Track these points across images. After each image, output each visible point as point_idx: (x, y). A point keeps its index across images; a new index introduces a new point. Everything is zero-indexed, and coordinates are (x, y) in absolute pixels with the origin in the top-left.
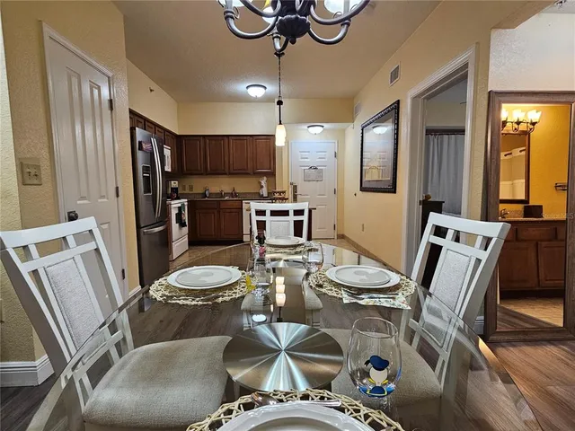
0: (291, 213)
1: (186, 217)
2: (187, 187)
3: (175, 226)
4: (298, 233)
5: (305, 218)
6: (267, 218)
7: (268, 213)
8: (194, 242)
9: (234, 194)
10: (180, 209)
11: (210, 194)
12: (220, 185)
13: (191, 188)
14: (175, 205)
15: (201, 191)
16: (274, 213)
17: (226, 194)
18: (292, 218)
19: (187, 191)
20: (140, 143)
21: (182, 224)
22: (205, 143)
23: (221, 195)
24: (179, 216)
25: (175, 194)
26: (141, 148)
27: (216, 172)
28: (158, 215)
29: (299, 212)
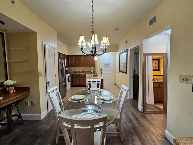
0: (97, 82)
1: (70, 79)
2: (70, 70)
3: (67, 82)
4: (98, 87)
5: (100, 83)
6: (91, 83)
7: (91, 82)
8: (72, 86)
9: (83, 72)
10: (69, 77)
11: (77, 72)
12: (80, 69)
13: (71, 70)
14: (67, 76)
15: (74, 71)
16: (92, 82)
17: (81, 72)
18: (97, 83)
19: (70, 71)
20: (60, 62)
21: (69, 81)
22: (75, 57)
23: (80, 72)
24: (68, 79)
25: (67, 72)
26: (60, 64)
27: (78, 66)
28: (64, 80)
29: (98, 82)
